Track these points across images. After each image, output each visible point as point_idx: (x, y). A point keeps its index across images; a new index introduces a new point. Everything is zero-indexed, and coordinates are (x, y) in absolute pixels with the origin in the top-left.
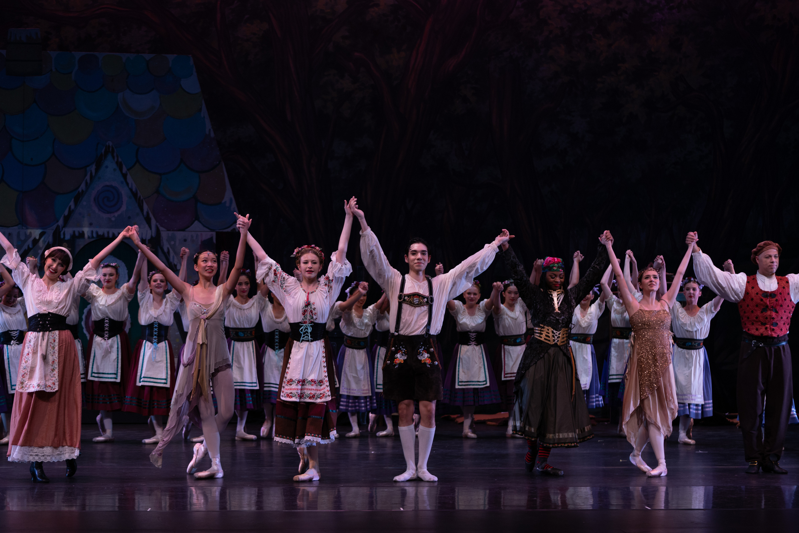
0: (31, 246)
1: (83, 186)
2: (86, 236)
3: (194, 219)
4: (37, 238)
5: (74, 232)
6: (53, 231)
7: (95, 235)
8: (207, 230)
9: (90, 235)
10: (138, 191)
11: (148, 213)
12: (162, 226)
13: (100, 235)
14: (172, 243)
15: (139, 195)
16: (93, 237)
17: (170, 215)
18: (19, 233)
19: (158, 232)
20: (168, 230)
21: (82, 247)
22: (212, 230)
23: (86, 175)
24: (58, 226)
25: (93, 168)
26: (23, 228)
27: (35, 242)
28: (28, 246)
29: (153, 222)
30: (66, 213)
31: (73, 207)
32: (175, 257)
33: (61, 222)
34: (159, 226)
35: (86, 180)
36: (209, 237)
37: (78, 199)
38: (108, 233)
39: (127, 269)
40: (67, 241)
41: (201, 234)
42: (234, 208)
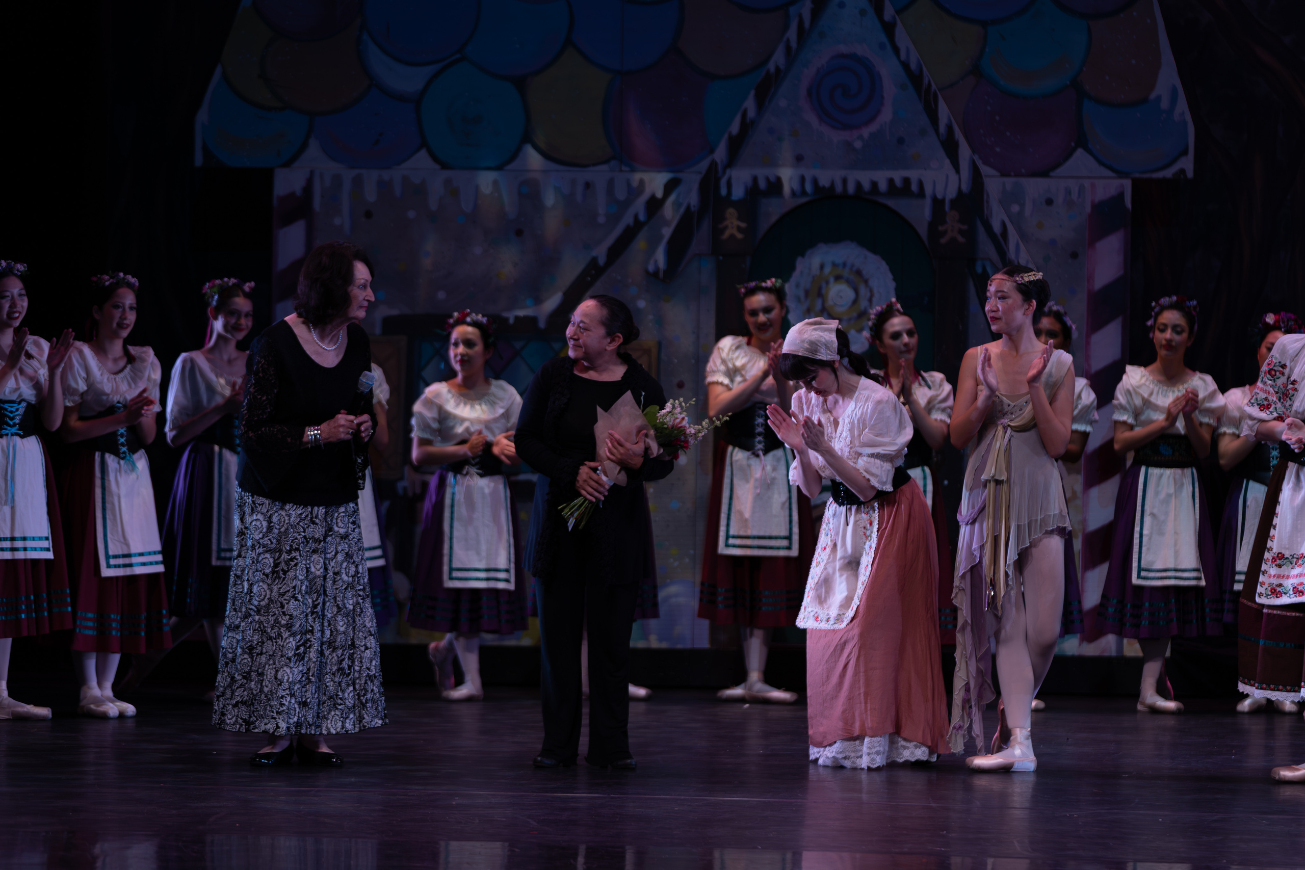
0: (642, 217)
1: (779, 58)
2: (787, 190)
3: (1073, 144)
4: (659, 194)
5: (755, 179)
6: (699, 177)
7: (808, 188)
8: (1109, 173)
9: (796, 186)
10: (924, 69)
11: (950, 128)
12: (986, 162)
13: (824, 187)
14: (1015, 208)
15: (926, 81)
16: (804, 193)
17: (1008, 133)
18: (611, 182)
19: (977, 178)
20: (1004, 174)
21: (774, 218)
22: (1121, 174)
23: (786, 28)
24: (713, 164)
25: (806, 7)
26: (624, 168)
27: (654, 205)
28: (636, 217)
29: (965, 152)
30: (735, 128)
31: (751, 113)
32: (1022, 247)
33: (720, 154)
34: (979, 163)
35: (788, 40)
36: (1112, 192)
37: (764, 94)
38: (845, 181)
39: (894, 279)
40: (736, 204)
41: (1093, 185)
42: (1183, 114)
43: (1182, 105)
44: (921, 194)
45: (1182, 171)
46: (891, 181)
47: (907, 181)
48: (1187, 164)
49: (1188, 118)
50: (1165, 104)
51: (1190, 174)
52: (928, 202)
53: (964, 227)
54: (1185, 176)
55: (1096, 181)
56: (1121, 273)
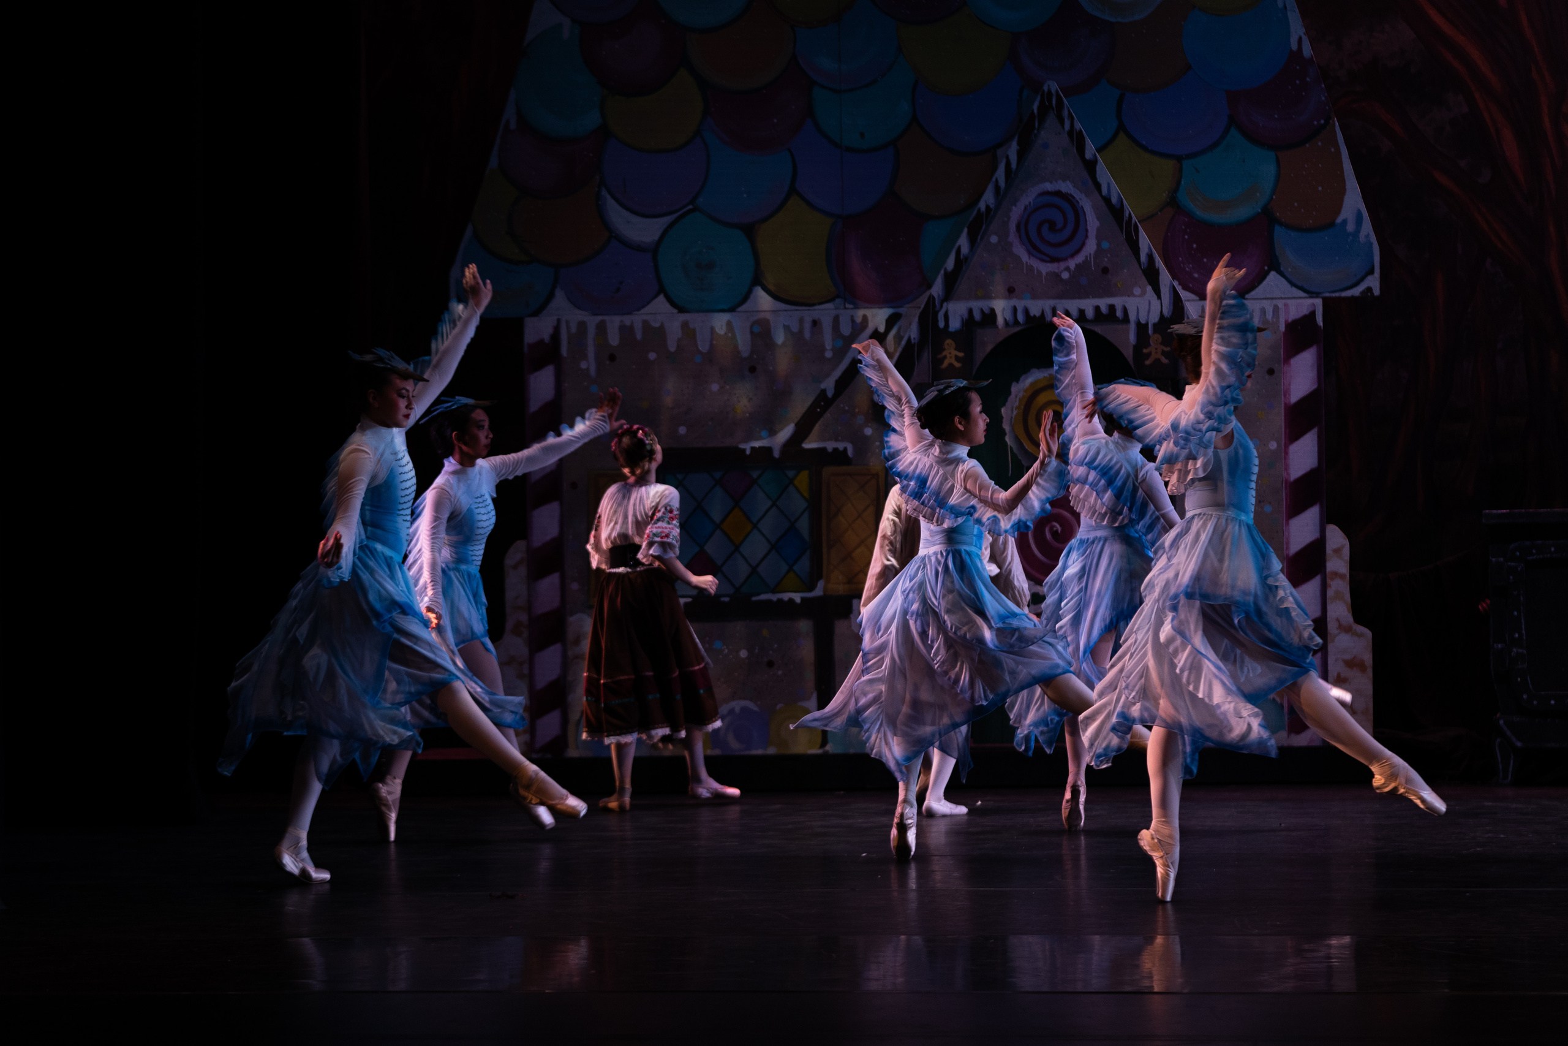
2: (1000, 321)
3: (1266, 268)
4: (882, 329)
5: (970, 311)
6: (918, 312)
7: (1021, 318)
8: (1302, 294)
9: (1009, 317)
10: (1125, 203)
11: (1150, 257)
12: (1186, 288)
15: (1127, 214)
16: (1016, 322)
17: (1205, 260)
18: (836, 319)
19: (1177, 303)
21: (990, 347)
22: (1312, 294)
23: (995, 169)
24: (931, 299)
25: (1013, 150)
26: (848, 305)
29: (1165, 277)
30: (950, 264)
31: (965, 250)
33: (937, 289)
34: (1179, 289)
35: (997, 180)
36: (1305, 311)
37: (976, 231)
40: (954, 336)
41: (1286, 305)
42: (1367, 236)
43: (1367, 227)
44: (1126, 319)
45: (1369, 289)
46: (1097, 309)
47: (1112, 308)
48: (1374, 282)
49: (1373, 239)
50: (1350, 227)
51: (1377, 292)
52: (1132, 327)
53: (1167, 349)
54: (1372, 293)
55: (1289, 302)
56: (1315, 386)
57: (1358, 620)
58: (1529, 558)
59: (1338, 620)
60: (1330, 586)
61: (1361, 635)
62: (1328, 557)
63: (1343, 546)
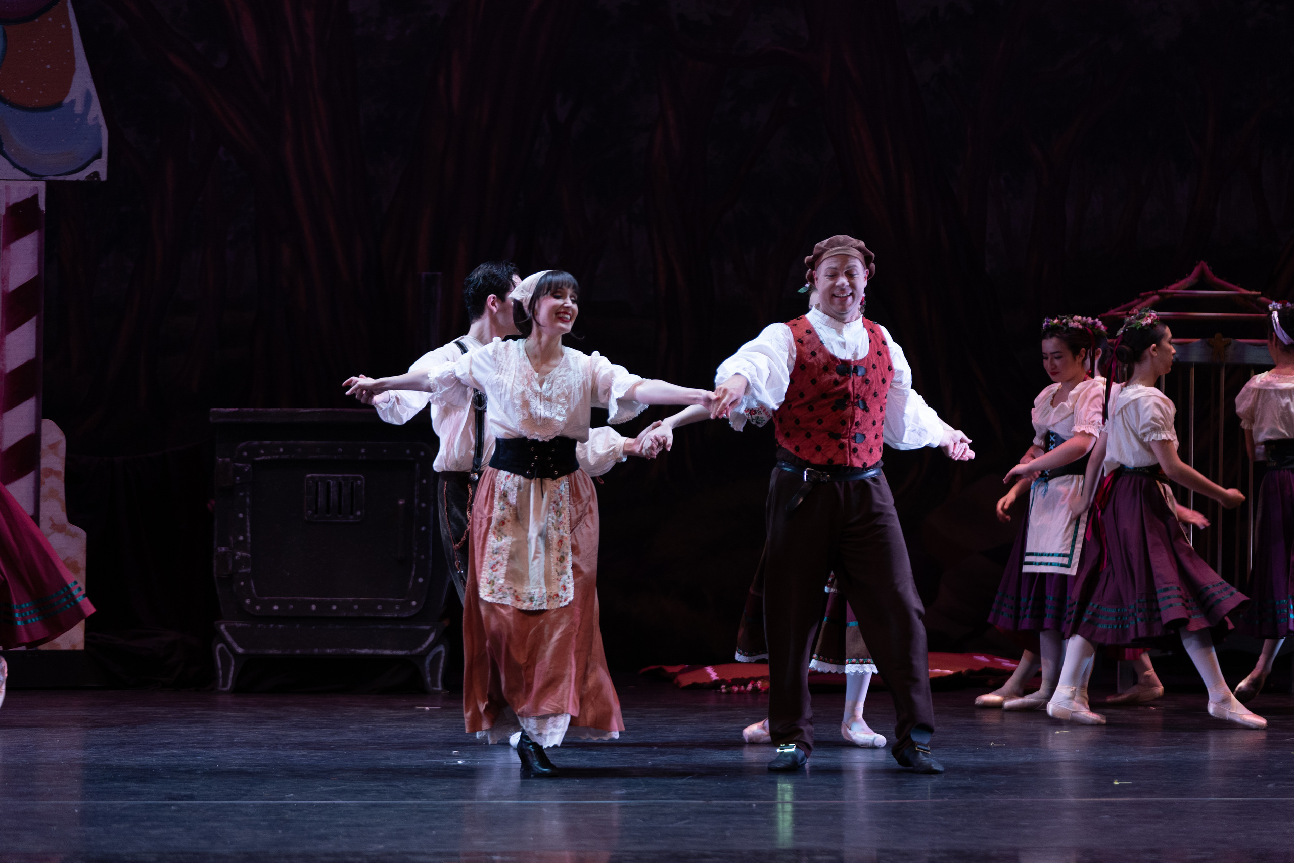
8: (24, 176)
22: (36, 177)
36: (27, 195)
41: (7, 187)
42: (96, 118)
43: (96, 110)
45: (96, 174)
48: (100, 167)
49: (102, 121)
50: (79, 108)
51: (103, 177)
54: (99, 179)
55: (10, 183)
56: (36, 274)
57: (72, 519)
58: (256, 459)
59: (51, 519)
60: (44, 483)
61: (74, 536)
62: (43, 453)
63: (59, 442)
